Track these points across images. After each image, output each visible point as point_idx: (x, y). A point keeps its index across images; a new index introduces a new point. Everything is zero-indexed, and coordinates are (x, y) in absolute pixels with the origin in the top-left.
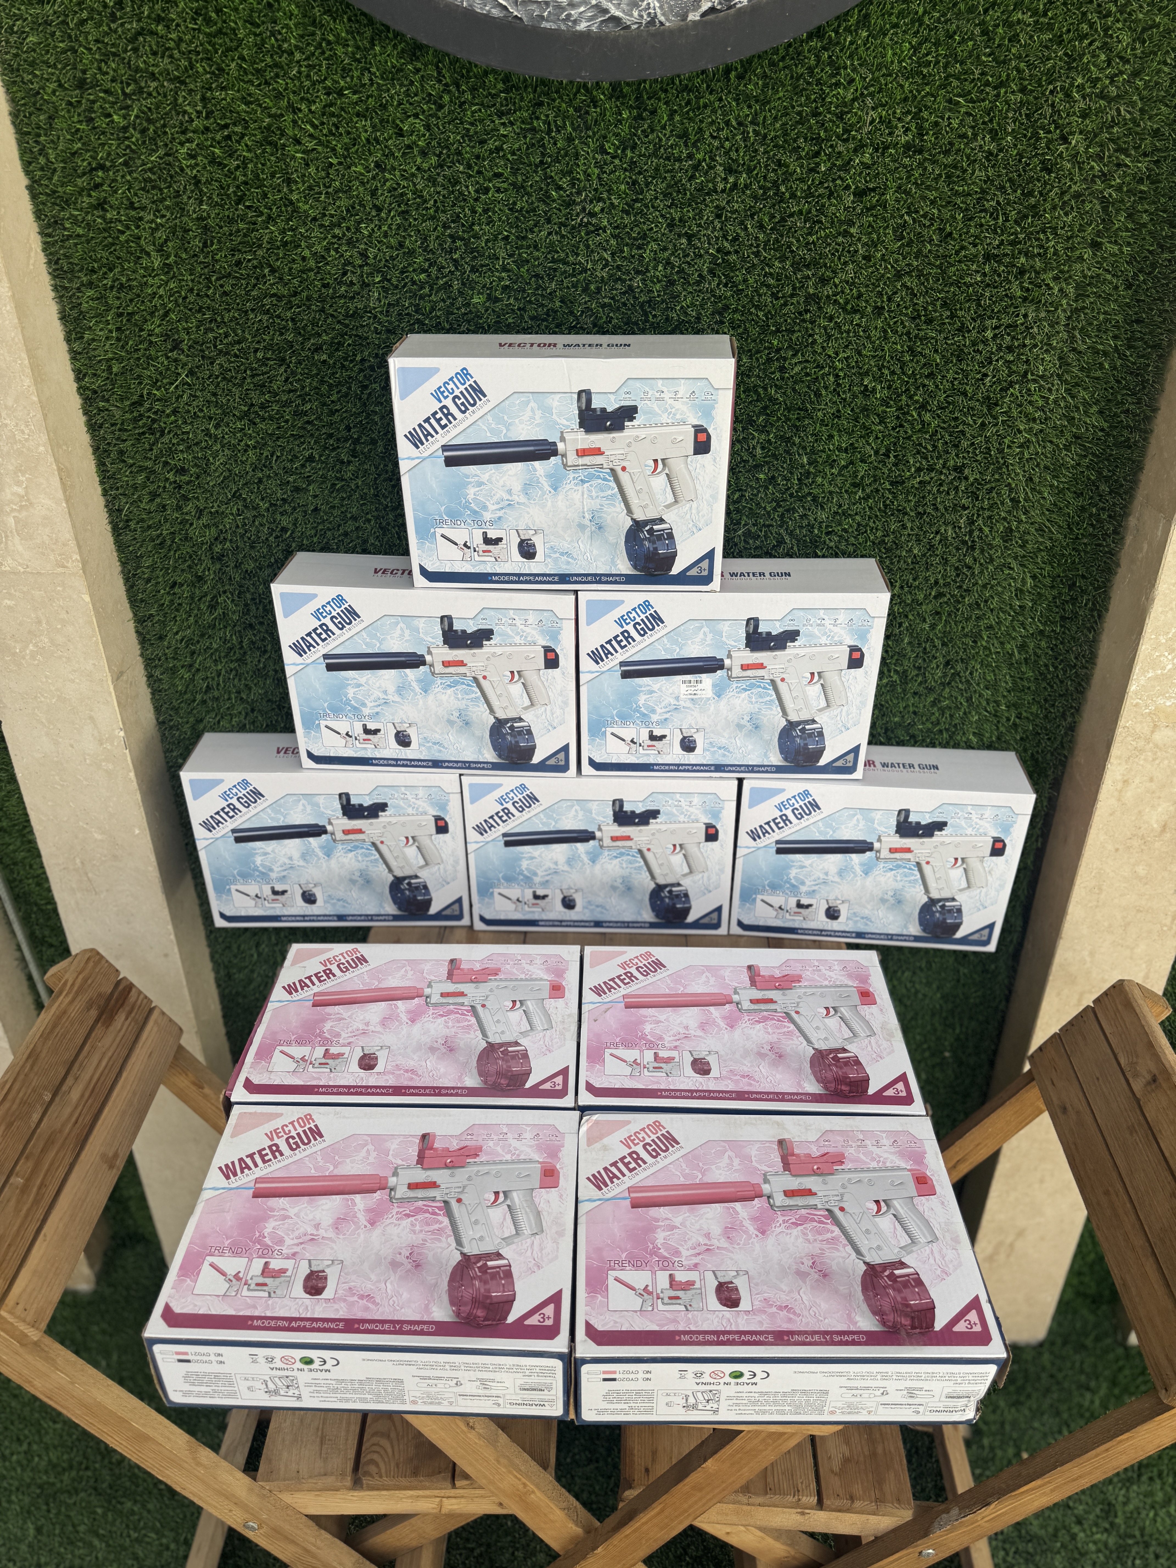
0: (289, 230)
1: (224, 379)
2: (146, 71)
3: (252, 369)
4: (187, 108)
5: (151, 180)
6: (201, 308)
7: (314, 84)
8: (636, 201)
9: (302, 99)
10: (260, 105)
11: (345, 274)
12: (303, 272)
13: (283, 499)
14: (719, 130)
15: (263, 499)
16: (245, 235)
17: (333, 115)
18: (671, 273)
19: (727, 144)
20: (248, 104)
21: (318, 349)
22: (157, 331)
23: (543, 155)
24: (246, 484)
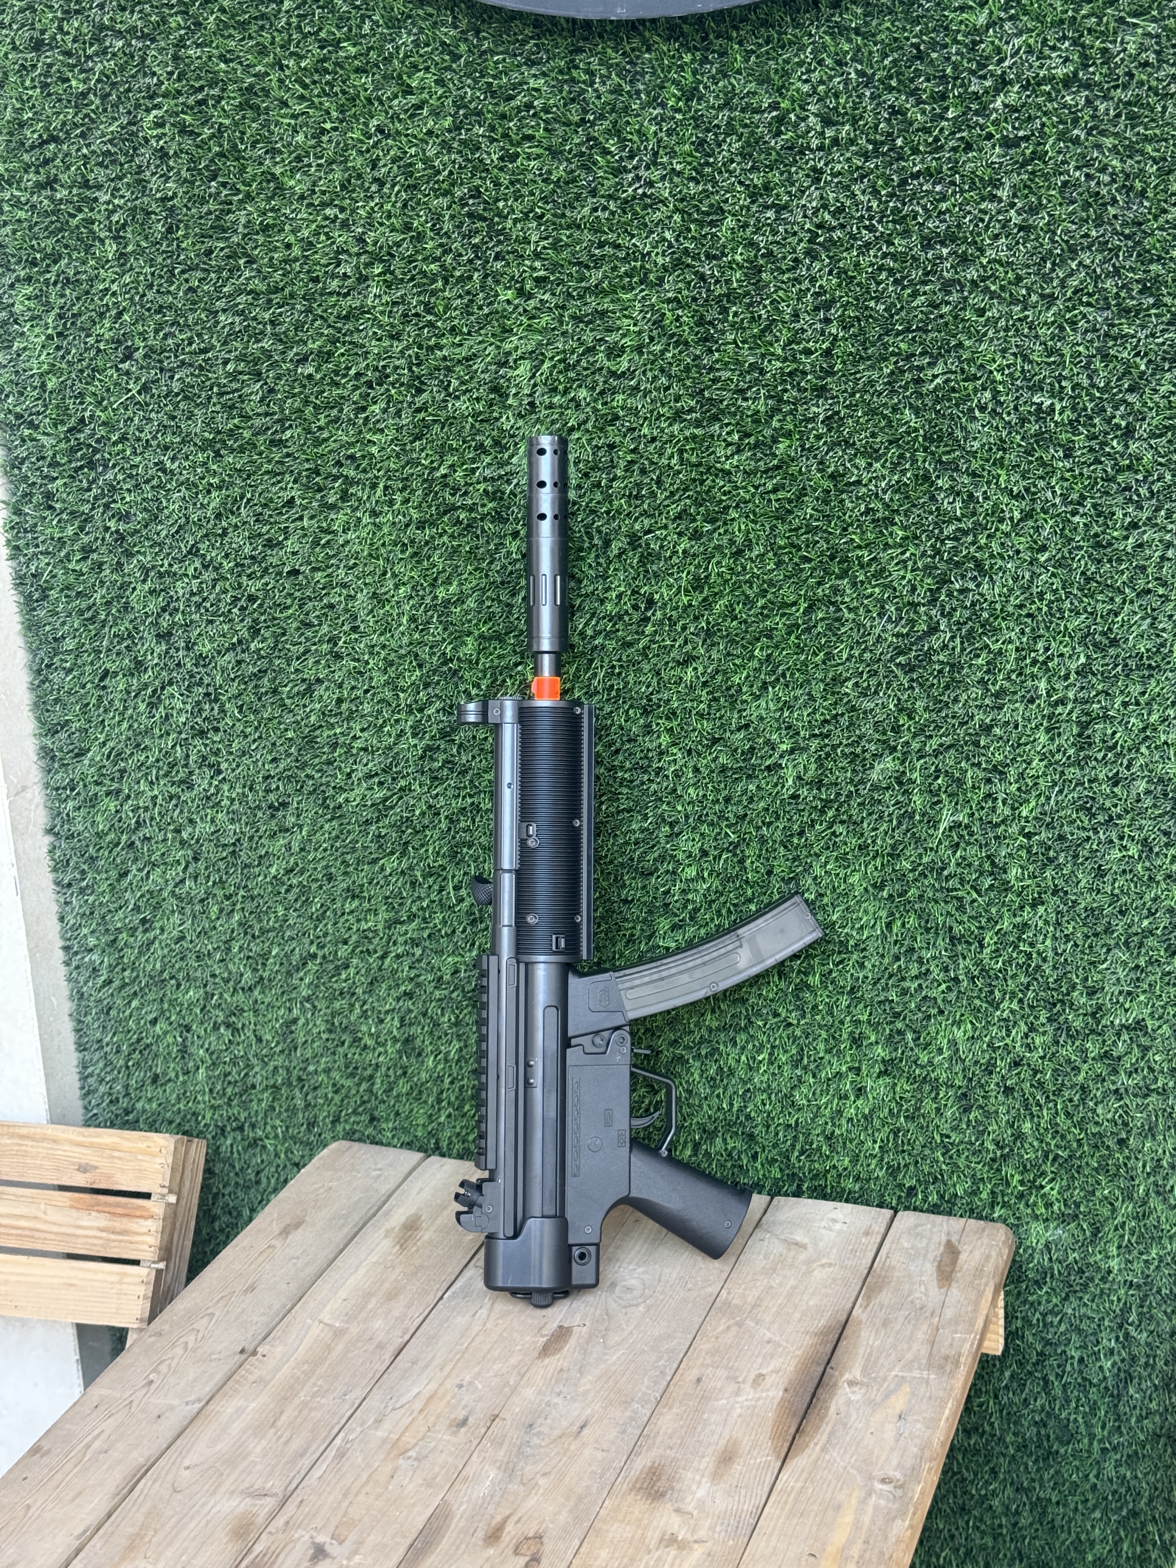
0: (272, 210)
1: (186, 398)
2: (112, 29)
3: (219, 385)
4: (156, 69)
5: (111, 154)
6: (161, 307)
7: (306, 36)
8: (707, 164)
9: (292, 54)
10: (241, 63)
11: (338, 265)
12: (286, 261)
13: (252, 557)
14: (809, 71)
15: (227, 556)
16: (218, 218)
17: (326, 71)
18: (756, 256)
19: (821, 88)
20: (226, 62)
21: (303, 359)
22: (107, 337)
23: (585, 111)
24: (206, 535)
